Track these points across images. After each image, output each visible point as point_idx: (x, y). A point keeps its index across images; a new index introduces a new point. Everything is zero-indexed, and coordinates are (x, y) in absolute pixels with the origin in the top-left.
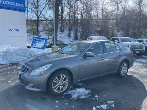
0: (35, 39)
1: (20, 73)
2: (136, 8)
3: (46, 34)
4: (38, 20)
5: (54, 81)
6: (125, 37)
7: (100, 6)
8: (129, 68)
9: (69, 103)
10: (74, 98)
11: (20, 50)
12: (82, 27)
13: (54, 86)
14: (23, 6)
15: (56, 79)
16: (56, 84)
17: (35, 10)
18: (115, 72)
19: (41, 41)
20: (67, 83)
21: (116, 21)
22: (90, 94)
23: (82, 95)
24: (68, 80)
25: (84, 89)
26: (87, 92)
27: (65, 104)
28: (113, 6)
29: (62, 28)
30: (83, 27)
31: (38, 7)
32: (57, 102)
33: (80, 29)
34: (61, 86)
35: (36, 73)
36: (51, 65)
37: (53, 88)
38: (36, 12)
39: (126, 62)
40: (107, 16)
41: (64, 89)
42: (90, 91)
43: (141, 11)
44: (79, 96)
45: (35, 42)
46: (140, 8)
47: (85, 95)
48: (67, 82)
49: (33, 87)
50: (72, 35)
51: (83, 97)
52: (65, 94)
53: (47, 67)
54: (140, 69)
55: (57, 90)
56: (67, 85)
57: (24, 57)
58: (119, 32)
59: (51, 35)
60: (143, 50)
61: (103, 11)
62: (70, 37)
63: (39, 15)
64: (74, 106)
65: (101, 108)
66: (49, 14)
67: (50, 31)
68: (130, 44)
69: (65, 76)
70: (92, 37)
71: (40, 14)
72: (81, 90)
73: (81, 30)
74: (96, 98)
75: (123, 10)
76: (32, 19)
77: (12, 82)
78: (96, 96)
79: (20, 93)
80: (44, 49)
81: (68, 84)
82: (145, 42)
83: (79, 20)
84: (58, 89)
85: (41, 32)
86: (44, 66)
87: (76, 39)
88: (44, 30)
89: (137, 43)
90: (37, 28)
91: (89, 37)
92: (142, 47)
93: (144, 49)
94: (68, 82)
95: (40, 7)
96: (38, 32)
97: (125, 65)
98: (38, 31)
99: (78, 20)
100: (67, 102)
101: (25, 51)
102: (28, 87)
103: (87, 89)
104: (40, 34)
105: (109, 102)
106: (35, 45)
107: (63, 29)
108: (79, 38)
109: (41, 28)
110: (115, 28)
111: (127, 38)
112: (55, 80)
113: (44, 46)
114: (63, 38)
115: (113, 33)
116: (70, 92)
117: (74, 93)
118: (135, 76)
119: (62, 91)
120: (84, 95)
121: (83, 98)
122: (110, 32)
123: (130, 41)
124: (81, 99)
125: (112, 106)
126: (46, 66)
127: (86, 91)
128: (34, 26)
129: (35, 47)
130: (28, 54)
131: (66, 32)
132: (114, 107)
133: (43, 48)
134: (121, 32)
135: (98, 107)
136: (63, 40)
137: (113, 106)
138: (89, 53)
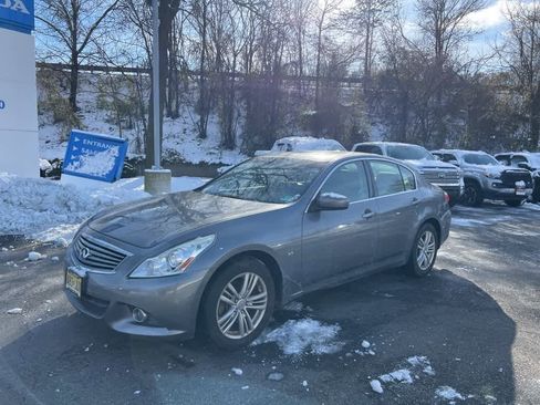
0: (77, 140)
1: (82, 274)
2: (428, 46)
3: (108, 121)
4: (75, 66)
5: (223, 298)
6: (400, 144)
7: (311, 28)
8: (438, 247)
9: (286, 375)
10: (292, 355)
11: (18, 183)
12: (248, 103)
13: (221, 316)
14: (23, 7)
15: (228, 289)
16: (227, 307)
17: (63, 26)
18: (402, 260)
19: (104, 150)
20: (262, 304)
21: (364, 86)
22: (339, 337)
23: (317, 344)
24: (265, 293)
25: (316, 323)
26: (330, 331)
27: (271, 377)
28: (354, 35)
29: (174, 104)
30: (252, 103)
31: (75, 17)
32: (239, 371)
33: (241, 108)
34: (242, 316)
35: (157, 271)
36: (211, 238)
37: (219, 321)
38: (69, 34)
39: (432, 227)
40: (333, 67)
41: (254, 323)
42: (338, 328)
43: (441, 57)
44: (308, 348)
45: (78, 153)
46: (441, 48)
47: (327, 342)
48: (262, 299)
49: (146, 323)
50: (213, 129)
51: (323, 350)
52: (254, 343)
53: (199, 247)
54: (463, 249)
55: (231, 329)
56: (261, 310)
57: (37, 213)
58: (373, 124)
59: (130, 127)
60: (459, 187)
61: (320, 48)
62: (203, 135)
63: (78, 47)
64: (305, 383)
65: (396, 380)
66: (127, 46)
67: (124, 113)
68: (419, 167)
69: (257, 277)
70: (292, 139)
71: (85, 43)
72: (307, 326)
73: (244, 113)
74: (364, 349)
75: (389, 50)
76: (48, 61)
77: (27, 308)
78: (366, 344)
79: (82, 352)
80: (115, 180)
81: (264, 306)
82: (460, 161)
83: (239, 75)
84: (236, 328)
85: (87, 115)
86: (188, 245)
87: (228, 143)
88: (102, 106)
89: (438, 163)
90: (72, 99)
91: (281, 141)
92: (453, 177)
93: (461, 183)
94: (266, 300)
95: (82, 16)
96: (76, 114)
97: (429, 235)
98: (76, 109)
99: (234, 74)
100: (275, 371)
101: (43, 190)
102: (121, 326)
103: (325, 322)
104: (84, 122)
105: (413, 360)
106: (76, 164)
107: (177, 107)
108: (239, 142)
109: (86, 96)
110: (362, 109)
111: (407, 149)
112: (225, 295)
113: (116, 168)
114: (178, 140)
115: (355, 129)
116: (272, 336)
117: (287, 339)
118: (458, 272)
119: (245, 331)
120: (323, 343)
121: (324, 354)
122: (347, 122)
123: (418, 157)
124: (316, 356)
125: (426, 373)
126: (193, 242)
127: (323, 329)
128: (58, 88)
129: (77, 171)
130: (51, 198)
131: (190, 117)
132: (433, 377)
133: (111, 178)
134: (381, 127)
135: (385, 377)
136: (178, 149)
137: (429, 370)
138: (333, 195)
